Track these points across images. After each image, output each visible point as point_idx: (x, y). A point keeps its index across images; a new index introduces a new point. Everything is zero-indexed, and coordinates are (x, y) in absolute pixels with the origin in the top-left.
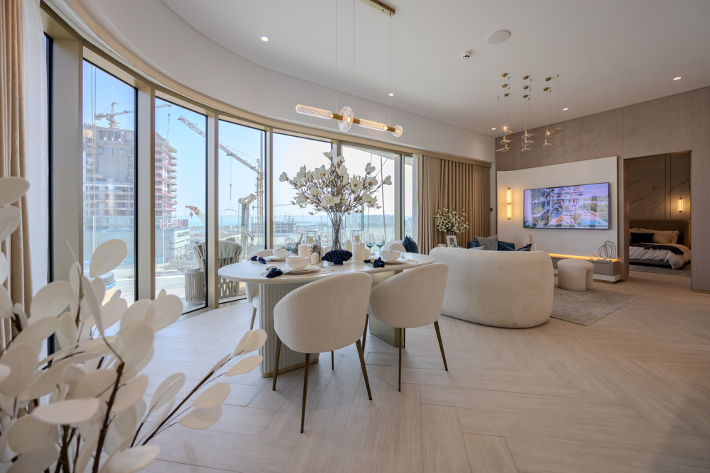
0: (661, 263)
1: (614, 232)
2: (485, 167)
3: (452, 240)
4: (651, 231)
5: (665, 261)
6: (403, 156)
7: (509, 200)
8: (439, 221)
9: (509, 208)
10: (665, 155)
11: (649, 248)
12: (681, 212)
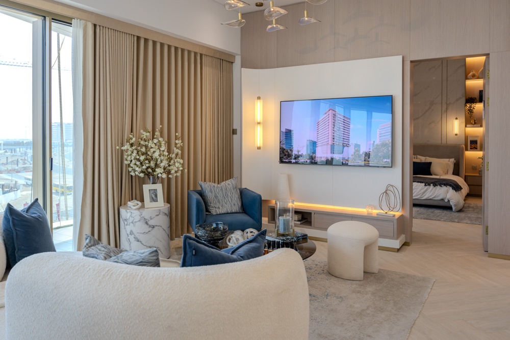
0: (442, 204)
1: (398, 170)
2: (224, 61)
3: (154, 193)
4: (429, 160)
5: (446, 201)
6: (47, 19)
7: (259, 117)
8: (131, 156)
9: (259, 130)
10: (442, 61)
11: (429, 185)
12: (456, 135)
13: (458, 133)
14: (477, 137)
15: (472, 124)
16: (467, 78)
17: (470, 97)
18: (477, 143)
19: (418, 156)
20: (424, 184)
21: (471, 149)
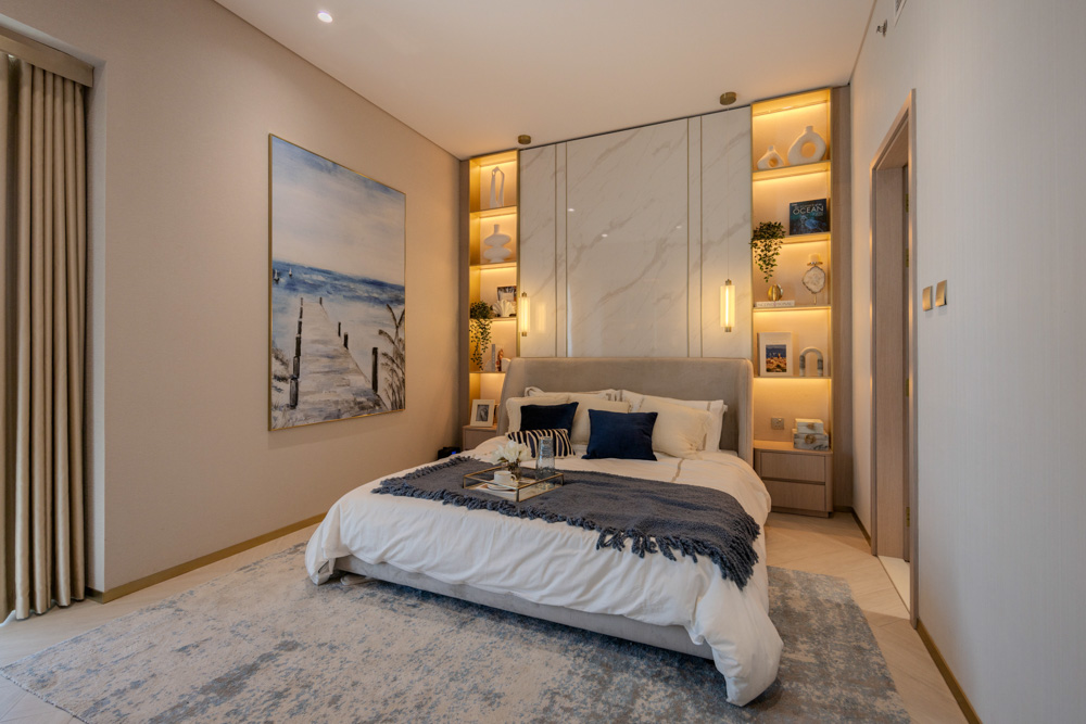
4: (650, 404)
5: (695, 639)
12: (728, 330)
13: (733, 325)
14: (785, 335)
15: (771, 299)
16: (755, 169)
17: (766, 222)
18: (784, 355)
19: (626, 394)
20: (595, 535)
21: (768, 370)
